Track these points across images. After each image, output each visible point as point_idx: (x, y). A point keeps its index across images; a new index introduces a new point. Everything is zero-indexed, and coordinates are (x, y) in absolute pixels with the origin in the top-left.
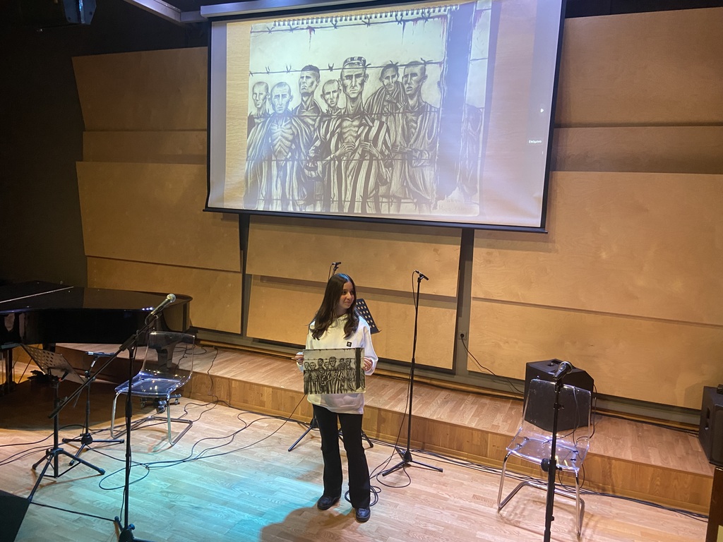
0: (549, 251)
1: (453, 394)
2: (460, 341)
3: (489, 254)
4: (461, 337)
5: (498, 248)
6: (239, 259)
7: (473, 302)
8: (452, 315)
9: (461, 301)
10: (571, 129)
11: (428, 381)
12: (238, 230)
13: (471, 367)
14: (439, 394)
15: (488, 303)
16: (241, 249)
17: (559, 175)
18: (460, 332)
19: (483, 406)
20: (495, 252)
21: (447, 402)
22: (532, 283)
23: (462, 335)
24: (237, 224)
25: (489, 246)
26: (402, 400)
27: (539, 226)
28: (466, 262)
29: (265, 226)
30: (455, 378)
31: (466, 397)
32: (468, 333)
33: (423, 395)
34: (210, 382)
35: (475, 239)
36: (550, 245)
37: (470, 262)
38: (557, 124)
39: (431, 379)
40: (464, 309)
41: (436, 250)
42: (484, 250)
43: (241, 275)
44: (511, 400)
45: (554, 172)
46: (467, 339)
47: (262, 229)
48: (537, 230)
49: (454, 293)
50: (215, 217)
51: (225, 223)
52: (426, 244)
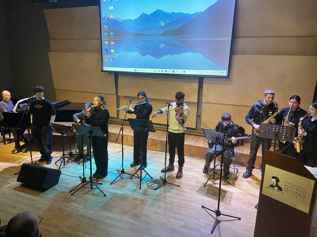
1: (195, 137)
2: (198, 118)
3: (209, 86)
4: (198, 117)
5: (212, 84)
6: (115, 89)
7: (203, 104)
8: (195, 109)
9: (199, 104)
13: (202, 127)
15: (208, 104)
16: (115, 86)
17: (235, 57)
18: (198, 115)
20: (211, 86)
21: (193, 139)
22: (224, 96)
23: (199, 116)
25: (209, 83)
28: (201, 89)
30: (197, 131)
32: (201, 115)
35: (204, 81)
36: (231, 83)
38: (234, 37)
39: (188, 132)
40: (200, 106)
41: (189, 85)
42: (207, 85)
43: (116, 96)
45: (233, 56)
46: (201, 117)
47: (124, 78)
48: (226, 77)
49: (196, 101)
50: (105, 74)
51: (109, 76)
52: (186, 83)
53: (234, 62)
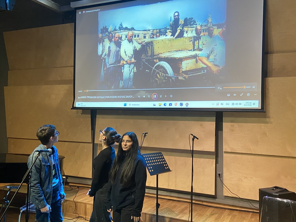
0: (267, 123)
1: (216, 210)
2: (218, 178)
3: (232, 126)
5: (237, 123)
6: (91, 135)
7: (225, 155)
8: (213, 162)
9: (217, 154)
10: (274, 54)
11: (201, 203)
12: (90, 119)
13: (226, 193)
14: (208, 210)
15: (234, 155)
16: (92, 130)
17: (270, 80)
18: (218, 173)
19: (234, 216)
20: (236, 125)
21: (213, 214)
22: (258, 142)
23: (219, 175)
24: (90, 116)
25: (232, 122)
26: (186, 213)
27: (261, 109)
28: (219, 132)
29: (105, 116)
30: (217, 201)
31: (224, 212)
32: (222, 173)
33: (198, 210)
34: (75, 206)
35: (223, 118)
36: (267, 120)
37: (222, 132)
38: (266, 52)
39: (203, 201)
40: (219, 159)
41: (201, 125)
43: (92, 144)
44: (251, 213)
45: (266, 78)
46: (222, 177)
47: (104, 118)
48: (259, 111)
49: (213, 150)
50: (77, 113)
51: (83, 115)
52: (196, 122)
53: (270, 88)
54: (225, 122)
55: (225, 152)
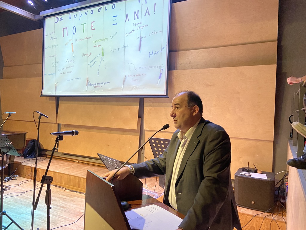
6: (56, 117)
8: (138, 138)
9: (142, 132)
12: (55, 104)
15: (151, 132)
20: (153, 108)
23: (143, 148)
24: (55, 102)
25: (150, 106)
27: (166, 95)
34: (31, 170)
35: (144, 103)
40: (143, 135)
41: (129, 109)
42: (148, 108)
43: (57, 125)
46: (144, 150)
47: (64, 104)
48: (164, 96)
49: (136, 128)
50: (46, 99)
51: (50, 101)
52: (126, 106)
54: (145, 106)
55: (146, 130)
